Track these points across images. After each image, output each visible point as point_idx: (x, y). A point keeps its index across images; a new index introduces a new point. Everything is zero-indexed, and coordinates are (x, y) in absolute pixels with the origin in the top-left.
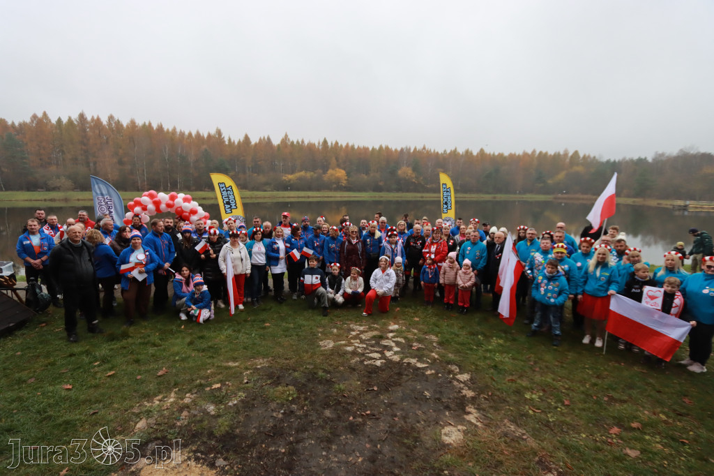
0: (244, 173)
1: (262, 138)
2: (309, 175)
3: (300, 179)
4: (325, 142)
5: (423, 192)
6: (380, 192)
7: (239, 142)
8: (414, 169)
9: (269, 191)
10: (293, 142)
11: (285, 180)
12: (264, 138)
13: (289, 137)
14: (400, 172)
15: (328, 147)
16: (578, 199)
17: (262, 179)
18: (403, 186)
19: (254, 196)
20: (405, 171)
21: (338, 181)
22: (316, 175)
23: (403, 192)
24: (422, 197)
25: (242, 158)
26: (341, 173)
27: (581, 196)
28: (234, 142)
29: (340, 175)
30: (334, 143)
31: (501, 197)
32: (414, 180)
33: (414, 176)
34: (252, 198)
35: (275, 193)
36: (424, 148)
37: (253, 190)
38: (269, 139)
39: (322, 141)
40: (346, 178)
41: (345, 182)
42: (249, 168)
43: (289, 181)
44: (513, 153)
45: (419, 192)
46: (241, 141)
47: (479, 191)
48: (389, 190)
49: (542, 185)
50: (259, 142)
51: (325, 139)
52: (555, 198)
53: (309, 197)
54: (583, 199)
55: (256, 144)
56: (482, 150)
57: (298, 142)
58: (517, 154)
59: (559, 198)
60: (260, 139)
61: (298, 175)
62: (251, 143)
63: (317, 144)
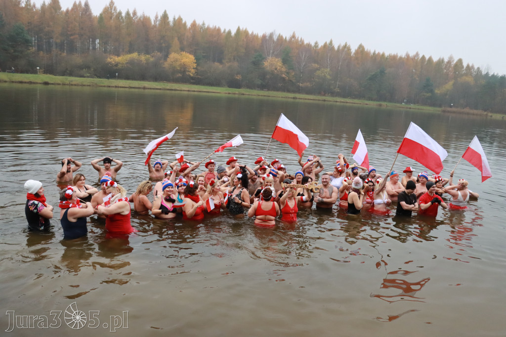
0: (49, 51)
1: (77, 3)
2: (143, 58)
3: (131, 62)
4: (165, 16)
5: (294, 92)
6: (239, 88)
7: (44, 4)
8: (285, 61)
9: (88, 77)
10: (120, 13)
11: (110, 63)
12: (80, 2)
13: (115, 5)
14: (266, 64)
15: (168, 22)
16: (468, 114)
17: (77, 59)
18: (270, 82)
19: (67, 82)
20: (272, 63)
21: (184, 69)
22: (152, 59)
23: (269, 90)
24: (294, 98)
25: (47, 29)
26: (188, 59)
27: (472, 111)
28: (34, 6)
29: (187, 60)
30: (176, 18)
31: (386, 105)
32: (284, 76)
33: (284, 69)
34: (64, 84)
35: (96, 80)
36: (294, 36)
37: (63, 75)
38: (87, 5)
39: (160, 15)
40: (195, 65)
41: (193, 71)
42: (56, 44)
43: (117, 65)
44: (396, 54)
45: (289, 91)
46: (47, 4)
47: (360, 96)
48: (251, 86)
49: (429, 94)
50: (72, 9)
51: (165, 12)
52: (444, 111)
53: (144, 88)
54: (473, 114)
55: (67, 11)
56: (361, 46)
57: (128, 14)
58: (399, 55)
59: (449, 112)
60: (75, 5)
61: (129, 57)
62: (60, 8)
63: (152, 19)
